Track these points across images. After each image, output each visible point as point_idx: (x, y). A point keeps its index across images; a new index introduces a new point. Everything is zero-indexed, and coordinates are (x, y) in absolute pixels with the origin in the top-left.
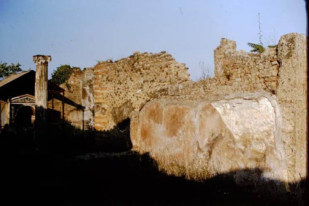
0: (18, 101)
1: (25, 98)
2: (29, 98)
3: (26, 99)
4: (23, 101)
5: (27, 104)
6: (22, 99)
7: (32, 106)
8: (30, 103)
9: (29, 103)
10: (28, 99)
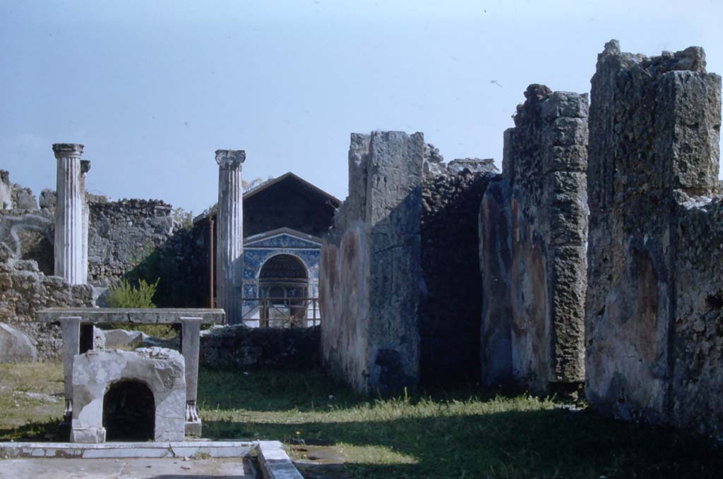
0: (262, 242)
1: (279, 237)
2: (290, 237)
3: (281, 239)
4: (275, 243)
5: (284, 249)
6: (271, 240)
7: (297, 256)
8: (293, 247)
9: (288, 247)
10: (288, 239)
